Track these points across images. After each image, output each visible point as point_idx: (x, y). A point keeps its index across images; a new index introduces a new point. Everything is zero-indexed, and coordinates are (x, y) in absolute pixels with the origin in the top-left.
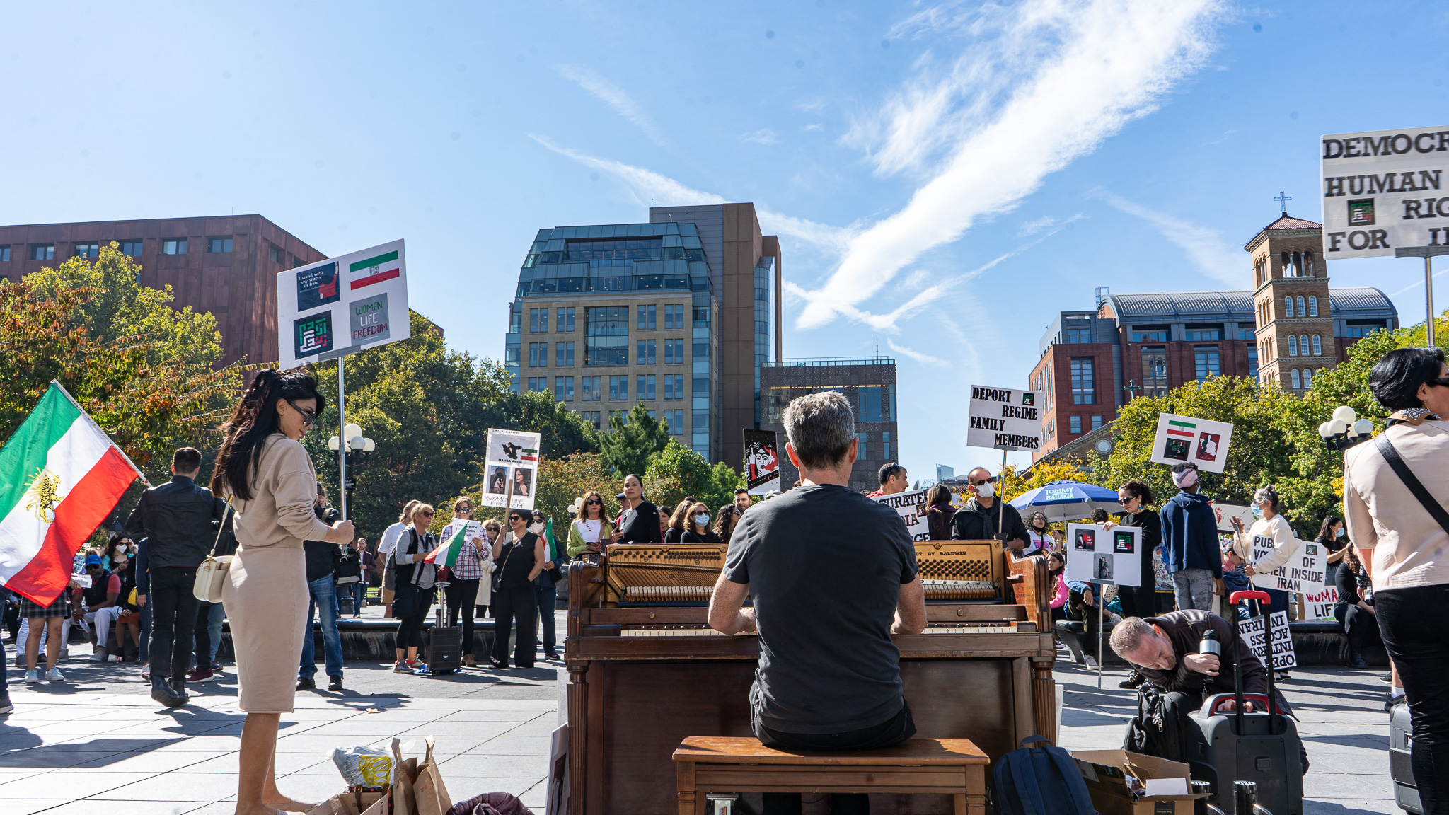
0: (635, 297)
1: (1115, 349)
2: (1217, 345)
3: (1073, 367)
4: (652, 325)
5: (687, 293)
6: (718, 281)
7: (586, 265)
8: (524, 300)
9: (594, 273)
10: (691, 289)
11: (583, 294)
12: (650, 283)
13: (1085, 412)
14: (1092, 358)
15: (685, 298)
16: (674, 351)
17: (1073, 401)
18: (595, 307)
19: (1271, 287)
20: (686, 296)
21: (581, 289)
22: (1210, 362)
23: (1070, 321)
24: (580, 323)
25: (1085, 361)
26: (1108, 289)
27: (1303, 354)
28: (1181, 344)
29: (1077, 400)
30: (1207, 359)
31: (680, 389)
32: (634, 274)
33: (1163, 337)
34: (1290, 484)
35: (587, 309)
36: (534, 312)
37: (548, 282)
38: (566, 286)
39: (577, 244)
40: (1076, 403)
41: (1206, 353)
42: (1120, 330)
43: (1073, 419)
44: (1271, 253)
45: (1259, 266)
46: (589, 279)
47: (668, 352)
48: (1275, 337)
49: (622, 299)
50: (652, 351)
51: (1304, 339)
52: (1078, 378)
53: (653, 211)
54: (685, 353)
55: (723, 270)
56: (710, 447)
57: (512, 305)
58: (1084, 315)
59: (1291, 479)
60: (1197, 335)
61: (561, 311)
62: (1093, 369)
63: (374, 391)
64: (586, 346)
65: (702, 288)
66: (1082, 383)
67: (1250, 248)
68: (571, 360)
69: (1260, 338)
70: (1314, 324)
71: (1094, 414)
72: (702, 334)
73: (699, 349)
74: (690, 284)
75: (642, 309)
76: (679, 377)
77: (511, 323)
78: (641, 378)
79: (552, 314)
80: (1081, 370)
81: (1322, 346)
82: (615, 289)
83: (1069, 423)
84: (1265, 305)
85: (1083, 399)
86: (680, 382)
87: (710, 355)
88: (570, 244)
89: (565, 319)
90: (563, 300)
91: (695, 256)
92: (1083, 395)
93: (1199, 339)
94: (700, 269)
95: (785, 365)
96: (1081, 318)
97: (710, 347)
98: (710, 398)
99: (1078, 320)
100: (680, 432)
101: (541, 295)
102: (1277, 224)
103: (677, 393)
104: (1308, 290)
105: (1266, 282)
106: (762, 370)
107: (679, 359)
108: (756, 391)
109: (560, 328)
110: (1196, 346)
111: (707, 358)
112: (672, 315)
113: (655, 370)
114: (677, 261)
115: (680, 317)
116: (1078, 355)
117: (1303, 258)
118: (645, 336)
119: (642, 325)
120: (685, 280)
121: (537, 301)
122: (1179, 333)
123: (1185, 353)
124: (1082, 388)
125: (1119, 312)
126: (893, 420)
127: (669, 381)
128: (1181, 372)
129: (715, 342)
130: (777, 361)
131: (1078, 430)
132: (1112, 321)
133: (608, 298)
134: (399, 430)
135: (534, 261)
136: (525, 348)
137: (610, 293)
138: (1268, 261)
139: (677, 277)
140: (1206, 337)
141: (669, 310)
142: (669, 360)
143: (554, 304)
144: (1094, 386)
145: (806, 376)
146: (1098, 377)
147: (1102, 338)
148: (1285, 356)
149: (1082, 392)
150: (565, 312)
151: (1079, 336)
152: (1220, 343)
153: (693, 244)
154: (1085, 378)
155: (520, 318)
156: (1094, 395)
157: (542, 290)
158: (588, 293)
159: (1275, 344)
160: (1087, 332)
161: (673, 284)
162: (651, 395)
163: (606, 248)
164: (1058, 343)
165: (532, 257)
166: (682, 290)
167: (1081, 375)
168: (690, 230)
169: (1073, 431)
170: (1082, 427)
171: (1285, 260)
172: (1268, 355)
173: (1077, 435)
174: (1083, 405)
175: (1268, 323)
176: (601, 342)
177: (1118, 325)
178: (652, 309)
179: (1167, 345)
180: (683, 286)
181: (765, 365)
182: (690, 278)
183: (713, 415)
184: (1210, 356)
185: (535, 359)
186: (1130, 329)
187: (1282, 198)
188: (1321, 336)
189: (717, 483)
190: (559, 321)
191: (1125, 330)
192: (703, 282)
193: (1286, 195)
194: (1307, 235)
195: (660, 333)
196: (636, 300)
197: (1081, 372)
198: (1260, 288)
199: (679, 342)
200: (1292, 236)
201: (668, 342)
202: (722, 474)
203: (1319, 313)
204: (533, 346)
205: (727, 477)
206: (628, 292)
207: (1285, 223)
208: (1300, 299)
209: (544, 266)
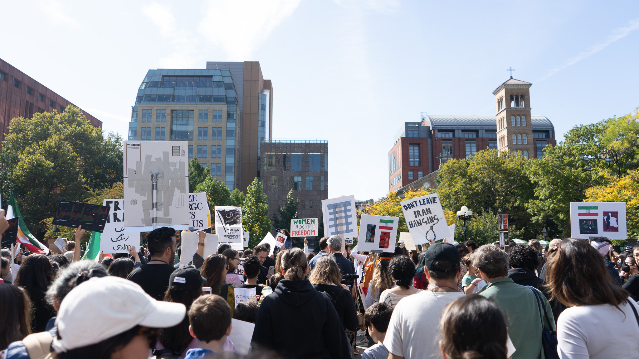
0: (197, 106)
1: (429, 140)
2: (475, 140)
3: (410, 148)
4: (205, 120)
5: (224, 104)
6: (240, 100)
7: (173, 89)
8: (139, 105)
9: (177, 93)
10: (226, 103)
11: (171, 103)
12: (206, 99)
13: (415, 170)
14: (419, 145)
15: (223, 107)
16: (217, 133)
17: (410, 165)
18: (177, 110)
19: (505, 111)
20: (224, 106)
21: (170, 100)
22: (472, 148)
23: (409, 126)
24: (168, 118)
25: (416, 146)
26: (426, 113)
27: (519, 143)
28: (459, 139)
29: (412, 164)
30: (471, 146)
31: (220, 153)
32: (197, 94)
33: (451, 135)
34: (534, 203)
35: (172, 111)
36: (144, 111)
37: (152, 97)
38: (162, 99)
39: (168, 78)
40: (411, 165)
41: (471, 143)
42: (432, 131)
43: (410, 173)
44: (505, 95)
45: (499, 102)
46: (174, 96)
47: (214, 134)
48: (506, 135)
49: (190, 106)
50: (206, 134)
51: (519, 137)
52: (412, 154)
53: (208, 63)
54: (222, 135)
55: (243, 94)
56: (234, 182)
57: (133, 108)
58: (416, 124)
59: (535, 201)
60: (466, 135)
61: (158, 112)
62: (419, 150)
63: (41, 146)
64: (172, 130)
65: (232, 102)
66: (414, 156)
67: (495, 93)
68: (163, 137)
69: (499, 136)
70: (524, 129)
71: (419, 171)
72: (231, 125)
73: (230, 133)
74: (227, 100)
75: (201, 112)
76: (219, 147)
77: (133, 117)
78: (200, 147)
79: (154, 113)
80: (414, 150)
81: (527, 140)
82: (187, 101)
83: (408, 174)
84: (502, 120)
85: (414, 164)
86: (220, 150)
87: (235, 136)
88: (165, 78)
89: (161, 115)
90: (160, 106)
91: (229, 87)
92: (414, 161)
93: (467, 137)
94: (231, 93)
95: (273, 142)
96: (414, 125)
97: (235, 132)
98: (235, 158)
99: (413, 126)
100: (219, 175)
101: (148, 103)
102: (508, 82)
103: (218, 155)
104: (522, 113)
105: (503, 109)
106: (261, 144)
107: (219, 138)
108: (259, 155)
109: (158, 120)
110: (466, 140)
111: (234, 138)
112: (216, 115)
113: (207, 143)
114: (220, 89)
115: (220, 116)
116: (413, 143)
117: (520, 98)
118: (202, 126)
119: (201, 120)
120: (223, 98)
121: (146, 106)
122: (459, 134)
123: (461, 143)
124: (414, 159)
125: (432, 123)
126: (326, 170)
127: (214, 149)
128: (459, 152)
129: (238, 130)
130: (269, 140)
131: (412, 178)
132: (429, 128)
133: (183, 106)
134: (52, 168)
135: (146, 86)
136: (139, 130)
137: (185, 103)
138: (504, 99)
139: (219, 97)
140: (471, 136)
141: (215, 113)
142: (214, 138)
143: (155, 108)
144: (419, 158)
145: (283, 147)
146: (421, 153)
147: (424, 135)
148: (510, 144)
149: (414, 160)
150: (161, 112)
151: (413, 134)
152: (477, 139)
153: (228, 80)
154: (416, 154)
155: (137, 114)
156: (420, 162)
157: (149, 101)
158: (173, 103)
159: (506, 138)
160: (417, 132)
161: (218, 99)
162: (205, 156)
163: (184, 81)
164: (403, 137)
165: (145, 84)
166: (222, 103)
167: (414, 152)
168: (227, 74)
169: (410, 178)
170: (414, 177)
171: (512, 99)
172: (502, 144)
173: (412, 181)
174: (414, 166)
175: (503, 128)
176: (179, 128)
177: (431, 129)
178: (206, 112)
179: (453, 139)
180: (223, 101)
181: (263, 142)
182: (226, 97)
183: (236, 166)
184: (472, 145)
185: (144, 135)
186: (436, 131)
187: (511, 70)
188: (527, 135)
189: (234, 200)
190: (158, 117)
191: (434, 132)
192: (233, 99)
193: (512, 68)
194: (522, 87)
195: (210, 124)
196: (198, 107)
197: (414, 151)
198: (499, 112)
199: (220, 129)
200: (515, 87)
201: (214, 129)
202: (237, 195)
203: (526, 124)
204: (143, 129)
205: (239, 197)
206: (194, 103)
207: (512, 82)
208: (518, 117)
209: (150, 88)
